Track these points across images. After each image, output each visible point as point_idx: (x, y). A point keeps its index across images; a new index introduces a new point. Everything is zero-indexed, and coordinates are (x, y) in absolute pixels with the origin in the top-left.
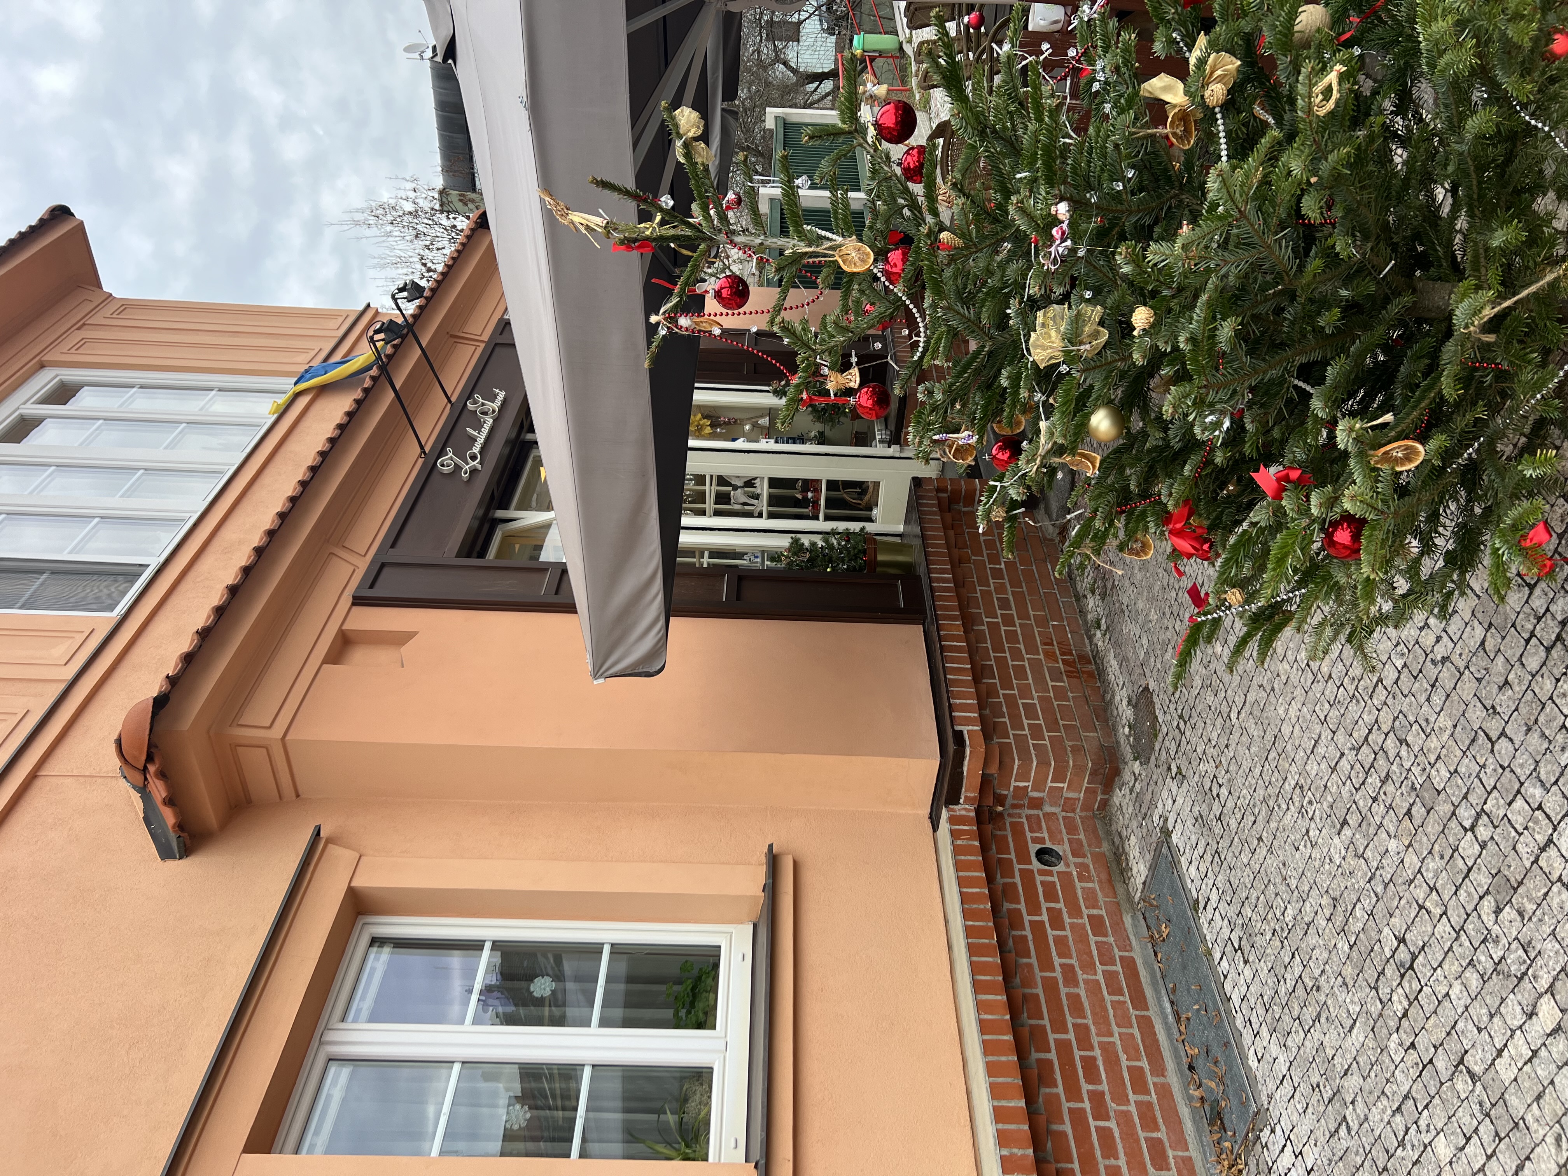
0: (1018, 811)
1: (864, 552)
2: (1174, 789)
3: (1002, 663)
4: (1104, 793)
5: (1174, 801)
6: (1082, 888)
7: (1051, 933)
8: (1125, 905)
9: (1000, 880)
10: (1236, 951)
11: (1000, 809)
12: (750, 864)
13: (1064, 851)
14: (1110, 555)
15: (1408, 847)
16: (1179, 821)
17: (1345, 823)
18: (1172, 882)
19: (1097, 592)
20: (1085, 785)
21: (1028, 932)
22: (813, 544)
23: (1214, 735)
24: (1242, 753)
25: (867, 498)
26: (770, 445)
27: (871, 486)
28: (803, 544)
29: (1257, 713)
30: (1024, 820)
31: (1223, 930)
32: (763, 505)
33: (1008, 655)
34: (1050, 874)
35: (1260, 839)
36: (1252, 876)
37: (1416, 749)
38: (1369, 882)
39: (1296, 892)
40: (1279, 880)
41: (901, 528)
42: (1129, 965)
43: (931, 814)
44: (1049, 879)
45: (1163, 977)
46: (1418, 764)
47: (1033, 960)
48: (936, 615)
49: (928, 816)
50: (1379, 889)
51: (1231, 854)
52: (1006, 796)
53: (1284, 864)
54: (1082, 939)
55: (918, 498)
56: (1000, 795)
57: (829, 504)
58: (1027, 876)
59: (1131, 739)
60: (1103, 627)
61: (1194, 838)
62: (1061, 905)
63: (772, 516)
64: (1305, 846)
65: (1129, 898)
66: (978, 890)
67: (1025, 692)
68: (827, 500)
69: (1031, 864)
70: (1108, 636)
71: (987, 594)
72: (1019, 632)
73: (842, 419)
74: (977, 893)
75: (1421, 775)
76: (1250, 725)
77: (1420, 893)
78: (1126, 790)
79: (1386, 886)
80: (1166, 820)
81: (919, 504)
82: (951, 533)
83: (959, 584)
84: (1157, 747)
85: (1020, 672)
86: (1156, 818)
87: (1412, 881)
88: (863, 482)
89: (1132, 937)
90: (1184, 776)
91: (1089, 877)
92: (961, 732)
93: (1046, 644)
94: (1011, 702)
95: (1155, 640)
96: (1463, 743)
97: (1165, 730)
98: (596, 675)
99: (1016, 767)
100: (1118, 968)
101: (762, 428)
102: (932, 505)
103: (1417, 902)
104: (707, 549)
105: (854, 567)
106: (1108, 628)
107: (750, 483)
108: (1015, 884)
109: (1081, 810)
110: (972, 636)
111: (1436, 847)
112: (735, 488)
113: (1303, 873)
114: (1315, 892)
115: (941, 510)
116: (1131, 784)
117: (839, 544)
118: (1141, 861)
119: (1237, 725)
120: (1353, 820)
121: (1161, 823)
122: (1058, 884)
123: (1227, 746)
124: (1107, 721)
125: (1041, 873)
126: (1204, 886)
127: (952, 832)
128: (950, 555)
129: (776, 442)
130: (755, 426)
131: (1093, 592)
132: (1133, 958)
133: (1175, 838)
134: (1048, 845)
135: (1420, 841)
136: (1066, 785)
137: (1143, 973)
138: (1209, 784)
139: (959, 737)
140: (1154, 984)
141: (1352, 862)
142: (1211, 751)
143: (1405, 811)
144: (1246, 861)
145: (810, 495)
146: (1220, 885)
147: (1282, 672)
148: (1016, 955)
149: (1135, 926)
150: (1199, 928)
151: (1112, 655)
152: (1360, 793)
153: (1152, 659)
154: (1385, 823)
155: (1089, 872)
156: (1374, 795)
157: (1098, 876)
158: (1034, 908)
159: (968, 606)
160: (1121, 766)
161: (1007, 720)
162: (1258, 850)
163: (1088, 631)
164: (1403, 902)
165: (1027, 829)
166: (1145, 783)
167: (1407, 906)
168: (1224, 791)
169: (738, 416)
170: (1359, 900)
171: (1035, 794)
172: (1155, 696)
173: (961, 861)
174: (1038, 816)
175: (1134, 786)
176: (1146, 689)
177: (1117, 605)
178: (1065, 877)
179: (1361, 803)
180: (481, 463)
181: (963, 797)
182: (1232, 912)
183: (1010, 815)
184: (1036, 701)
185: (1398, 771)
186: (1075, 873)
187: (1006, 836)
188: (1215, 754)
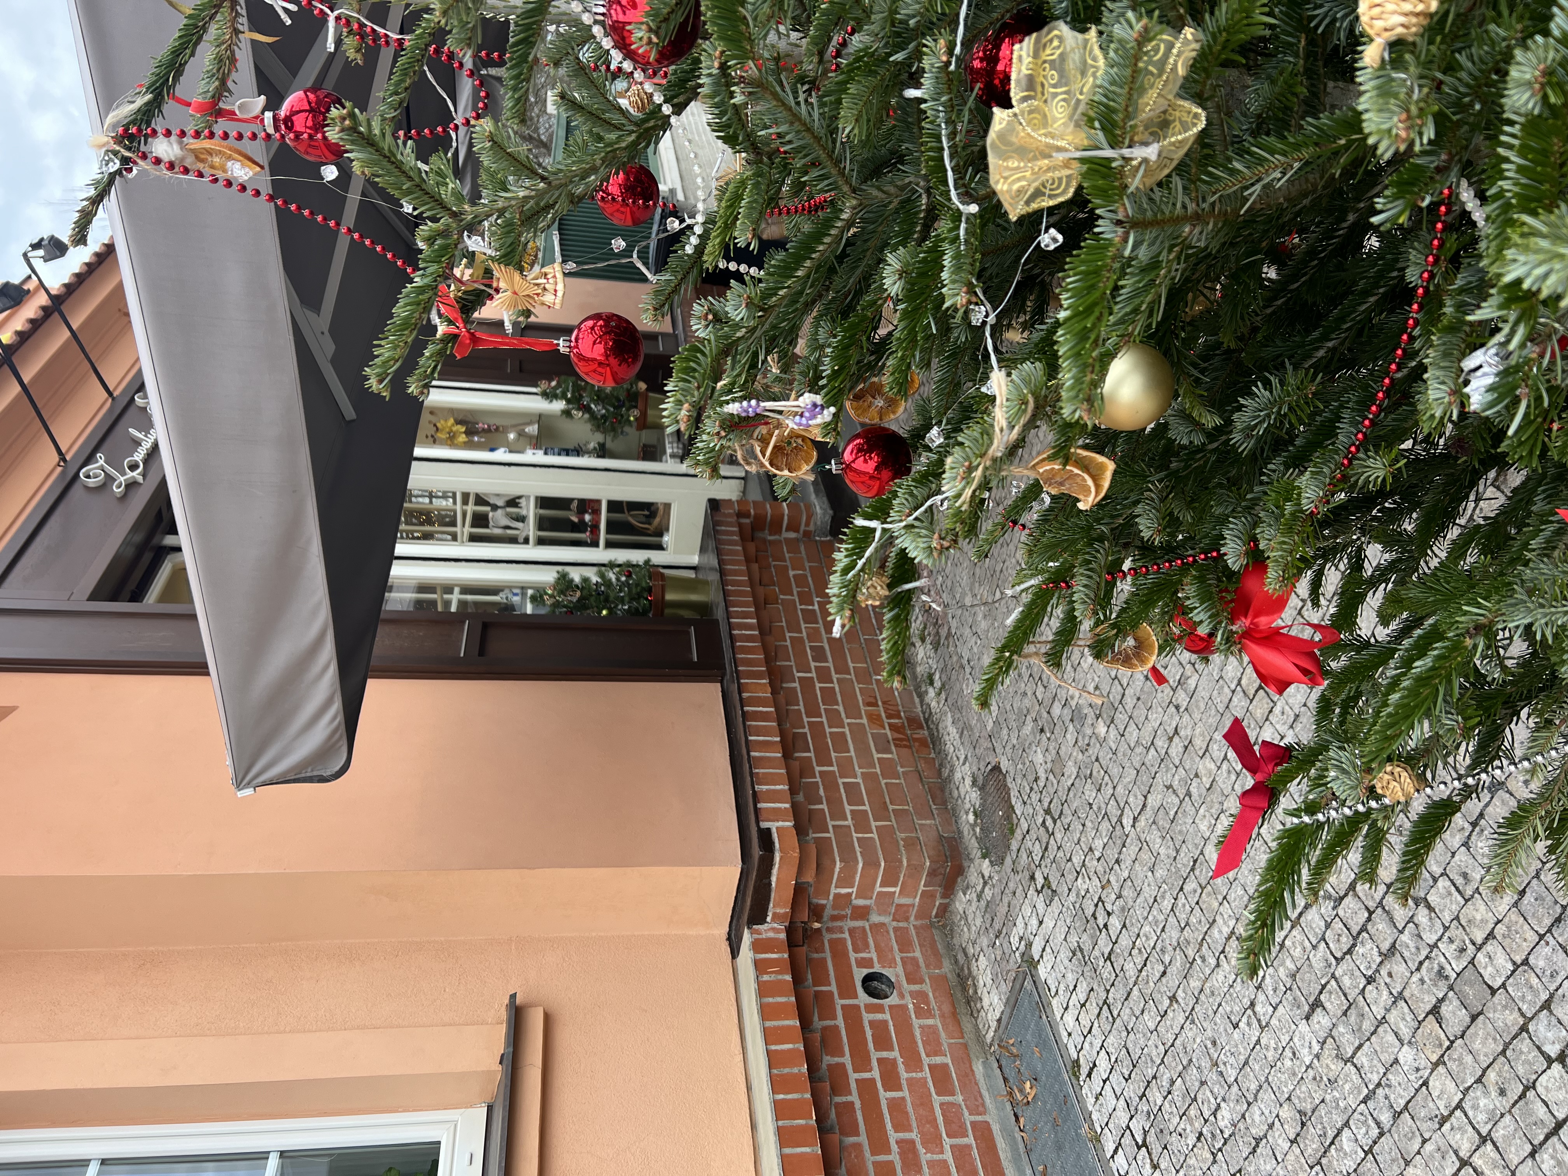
0: (839, 924)
1: (649, 590)
2: (1041, 906)
3: (817, 728)
4: (945, 896)
5: (1041, 923)
6: (920, 1027)
7: (884, 1096)
8: (974, 1048)
9: (818, 1024)
10: (1139, 1148)
11: (817, 925)
12: (484, 1023)
13: (897, 976)
14: (944, 596)
15: (1436, 1065)
16: (1048, 949)
17: (1317, 1004)
18: (1040, 1032)
19: (928, 640)
20: (922, 888)
21: (854, 1098)
22: (586, 580)
23: (1098, 844)
24: (1141, 875)
25: (657, 521)
26: (537, 456)
27: (661, 508)
28: (572, 581)
29: (1164, 823)
30: (846, 935)
31: (1118, 1113)
32: (530, 529)
33: (824, 719)
34: (880, 1009)
35: (1173, 998)
36: (1162, 1049)
37: (1447, 917)
38: (1364, 1101)
39: (1235, 1088)
40: (1205, 1063)
41: (695, 560)
42: (983, 1133)
43: (729, 934)
44: (879, 1016)
45: (1028, 1153)
46: (1451, 941)
47: (863, 1138)
48: (737, 671)
49: (725, 936)
50: (1385, 1118)
51: (1128, 1011)
52: (823, 907)
53: (1214, 1043)
54: (924, 1102)
55: (716, 524)
56: (818, 905)
57: (612, 527)
58: (852, 1015)
59: (978, 830)
60: (938, 684)
61: (1071, 978)
62: (895, 1054)
63: (541, 542)
64: (1249, 1024)
65: (979, 1037)
66: (790, 1046)
67: (846, 768)
68: (609, 523)
69: (856, 997)
70: (943, 696)
71: (798, 642)
72: (837, 689)
73: (627, 429)
74: (789, 1050)
75: (1458, 958)
76: (1154, 838)
77: (1465, 1143)
78: (972, 895)
79: (1397, 1115)
80: (1029, 945)
81: (716, 532)
82: (755, 567)
83: (765, 630)
84: (1014, 845)
85: (840, 741)
86: (1015, 941)
87: (1444, 1120)
88: (651, 504)
89: (985, 1093)
90: (1054, 891)
91: (929, 1010)
92: (769, 830)
93: (869, 704)
94: (829, 780)
95: (1008, 707)
96: (1540, 922)
97: (1024, 826)
98: (240, 784)
99: (837, 870)
100: (970, 1140)
101: (530, 437)
102: (732, 533)
103: (1456, 1152)
104: (457, 585)
105: (637, 609)
106: (943, 686)
107: (513, 502)
108: (836, 1027)
109: (916, 918)
110: (781, 697)
111: (1492, 1075)
112: (495, 508)
113: (1246, 1063)
114: (1266, 1096)
115: (743, 539)
116: (979, 888)
117: (618, 579)
118: (994, 991)
119: (1133, 835)
120: (1333, 1002)
121: (1022, 947)
122: (891, 1023)
123: (1117, 861)
124: (944, 803)
125: (870, 1009)
126: (1086, 1045)
127: (757, 964)
128: (754, 595)
129: (546, 453)
130: (521, 434)
131: (923, 640)
132: (987, 1123)
133: (1043, 971)
134: (877, 968)
135: (1460, 1059)
136: (898, 889)
137: (1001, 1144)
138: (1092, 908)
139: (766, 837)
140: (1016, 1160)
141: (1331, 1066)
142: (1092, 864)
143: (1428, 1007)
144: (1152, 1026)
145: (587, 517)
146: (1111, 1050)
147: (1202, 771)
148: (841, 1134)
149: (988, 1076)
150: (1080, 1100)
151: (950, 720)
152: (1343, 966)
153: (1005, 731)
154: (1392, 1017)
155: (928, 1003)
156: (1369, 973)
157: (940, 1009)
158: (862, 1062)
159: (776, 658)
160: (966, 864)
161: (824, 806)
162: (1170, 1014)
163: (917, 687)
164: (1429, 1147)
165: (850, 947)
166: (997, 890)
167: (1438, 1156)
168: (1115, 923)
169: (499, 422)
170: (1347, 1124)
171: (861, 902)
172: (1009, 780)
173: (769, 1004)
174: (864, 928)
175: (982, 891)
176: (997, 768)
177: (955, 658)
178: (899, 1011)
179: (1346, 982)
180: (144, 475)
181: (770, 914)
182: (1132, 1091)
183: (829, 930)
184: (859, 780)
185: (1412, 945)
186: (911, 1006)
187: (825, 959)
188: (1100, 869)
